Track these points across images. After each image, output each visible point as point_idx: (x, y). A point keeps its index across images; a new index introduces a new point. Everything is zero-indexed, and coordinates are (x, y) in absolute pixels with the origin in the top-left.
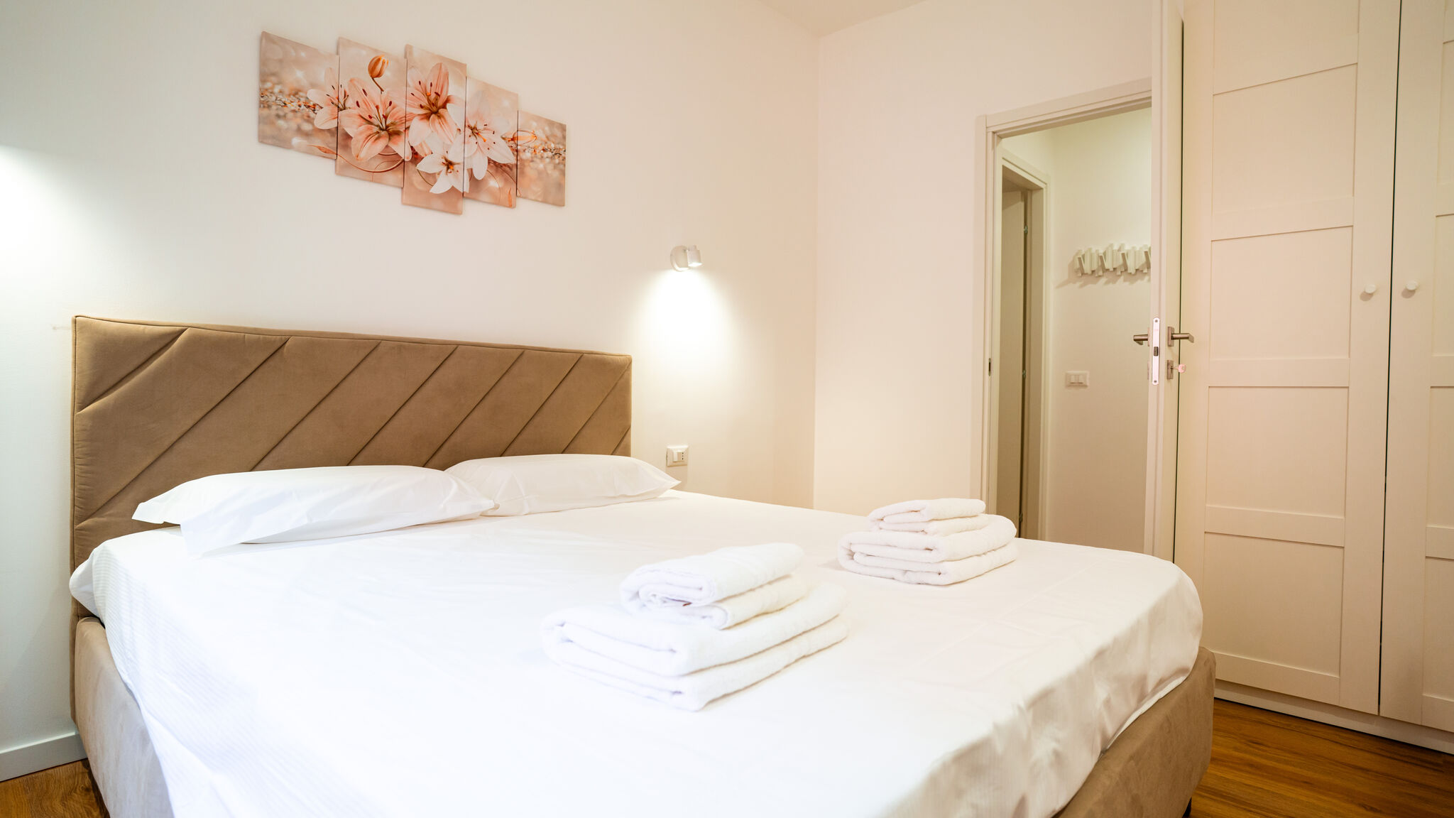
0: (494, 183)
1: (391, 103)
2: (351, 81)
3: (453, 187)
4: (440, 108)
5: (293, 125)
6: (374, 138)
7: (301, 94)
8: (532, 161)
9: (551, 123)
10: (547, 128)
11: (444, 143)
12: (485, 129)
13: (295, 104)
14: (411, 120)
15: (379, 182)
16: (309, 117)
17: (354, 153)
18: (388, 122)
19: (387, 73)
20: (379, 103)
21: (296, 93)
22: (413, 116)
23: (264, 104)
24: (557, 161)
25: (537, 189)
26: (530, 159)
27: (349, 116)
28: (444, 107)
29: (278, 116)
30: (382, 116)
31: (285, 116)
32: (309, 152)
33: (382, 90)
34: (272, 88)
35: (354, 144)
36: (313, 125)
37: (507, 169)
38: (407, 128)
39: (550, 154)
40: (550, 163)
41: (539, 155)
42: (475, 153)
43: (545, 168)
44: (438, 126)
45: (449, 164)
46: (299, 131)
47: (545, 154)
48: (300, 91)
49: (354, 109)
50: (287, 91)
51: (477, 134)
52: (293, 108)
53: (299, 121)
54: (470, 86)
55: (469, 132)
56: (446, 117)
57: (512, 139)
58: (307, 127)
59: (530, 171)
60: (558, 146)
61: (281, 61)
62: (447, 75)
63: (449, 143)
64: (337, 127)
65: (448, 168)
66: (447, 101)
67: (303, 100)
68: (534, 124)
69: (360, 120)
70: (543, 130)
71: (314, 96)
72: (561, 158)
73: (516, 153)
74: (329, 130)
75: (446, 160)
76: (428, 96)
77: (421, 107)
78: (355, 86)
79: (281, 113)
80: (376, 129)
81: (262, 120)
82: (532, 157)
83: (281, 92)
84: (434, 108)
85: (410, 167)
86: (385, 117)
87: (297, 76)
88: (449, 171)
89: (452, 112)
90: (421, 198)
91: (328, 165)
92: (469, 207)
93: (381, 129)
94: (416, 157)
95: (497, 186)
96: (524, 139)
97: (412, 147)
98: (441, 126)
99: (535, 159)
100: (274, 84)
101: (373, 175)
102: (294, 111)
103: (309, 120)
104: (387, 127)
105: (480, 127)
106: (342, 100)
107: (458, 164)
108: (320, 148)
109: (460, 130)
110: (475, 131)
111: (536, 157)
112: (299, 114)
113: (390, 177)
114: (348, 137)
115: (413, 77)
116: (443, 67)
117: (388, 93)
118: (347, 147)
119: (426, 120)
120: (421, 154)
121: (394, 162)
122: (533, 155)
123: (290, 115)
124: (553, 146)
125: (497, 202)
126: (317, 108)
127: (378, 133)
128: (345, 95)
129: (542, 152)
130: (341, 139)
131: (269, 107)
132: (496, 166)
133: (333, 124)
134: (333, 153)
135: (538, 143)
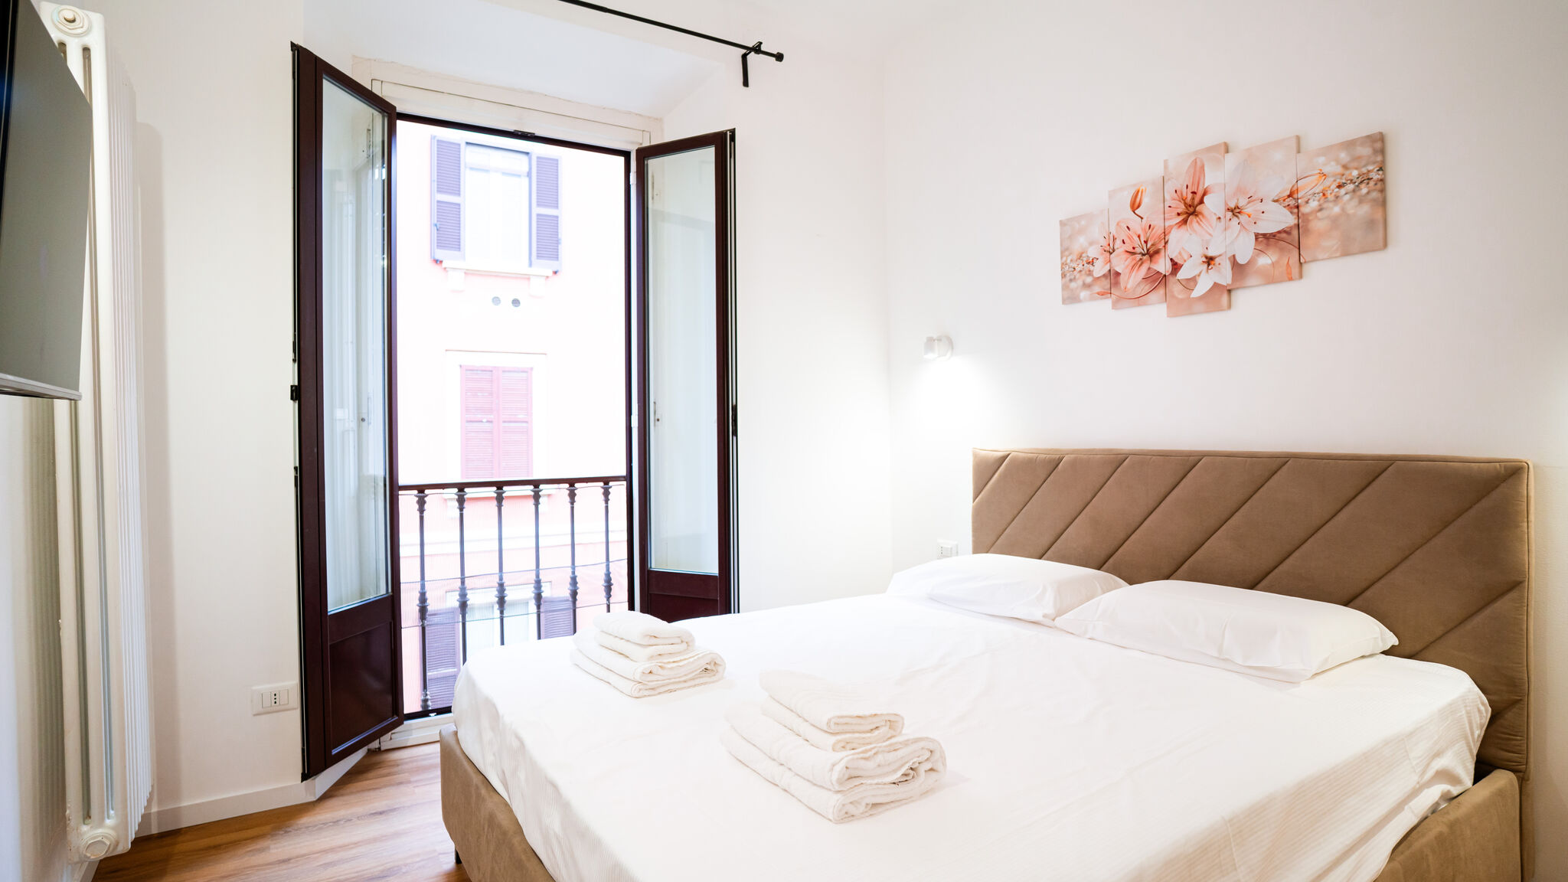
0: (1264, 261)
1: (1150, 226)
2: (1118, 224)
3: (1215, 283)
4: (1197, 206)
5: (1080, 282)
6: (1137, 268)
7: (1084, 255)
8: (1321, 210)
9: (1350, 145)
10: (1344, 156)
11: (1203, 240)
12: (1249, 203)
13: (1081, 265)
14: (1170, 232)
15: (1145, 304)
16: (1090, 271)
17: (1122, 286)
18: (1149, 245)
19: (1146, 201)
20: (1140, 232)
21: (1081, 256)
22: (1171, 227)
23: (1064, 276)
24: (1364, 190)
25: (1332, 243)
26: (1319, 208)
27: (1118, 255)
28: (1201, 202)
29: (1071, 280)
30: (1143, 243)
31: (1075, 278)
32: (1092, 299)
33: (1142, 218)
34: (1066, 261)
35: (1122, 279)
36: (1092, 275)
37: (1284, 235)
38: (1166, 243)
39: (1351, 187)
40: (1351, 199)
41: (1331, 197)
42: (1240, 232)
43: (1343, 209)
44: (1195, 225)
45: (1209, 260)
46: (1086, 286)
47: (1343, 191)
48: (1083, 253)
49: (1121, 247)
50: (1075, 258)
51: (1239, 213)
52: (1079, 269)
53: (1084, 277)
54: (1231, 163)
55: (1230, 214)
56: (1205, 212)
57: (1289, 196)
58: (1089, 280)
59: (1318, 225)
60: (1364, 170)
61: (1070, 237)
62: (1202, 167)
63: (1209, 237)
64: (1110, 270)
65: (1209, 265)
66: (1205, 194)
67: (1085, 259)
68: (1322, 159)
69: (1127, 255)
70: (1337, 161)
71: (1092, 252)
72: (1372, 183)
73: (1296, 210)
74: (1104, 275)
75: (1206, 257)
76: (1184, 200)
77: (1179, 214)
78: (1120, 227)
79: (1072, 277)
80: (1139, 257)
81: (1065, 287)
82: (1320, 205)
83: (1071, 261)
84: (1191, 209)
85: (1171, 280)
86: (1146, 242)
87: (1081, 241)
88: (1210, 267)
89: (1213, 205)
90: (1183, 308)
91: (1107, 303)
92: (1241, 297)
93: (1143, 255)
94: (1176, 267)
95: (1270, 262)
96: (1306, 189)
97: (1171, 259)
98: (1199, 224)
99: (1325, 205)
100: (1067, 257)
101: (1138, 300)
102: (1080, 271)
103: (1090, 273)
104: (1148, 250)
105: (1242, 203)
106: (1111, 245)
107: (1220, 256)
108: (1098, 294)
109: (1219, 218)
110: (1235, 211)
111: (1327, 201)
112: (1083, 272)
113: (1153, 296)
114: (1118, 274)
115: (1170, 187)
116: (1198, 160)
117: (1147, 218)
118: (1117, 284)
119: (1183, 226)
120: (1179, 262)
121: (1155, 281)
122: (1322, 202)
123: (1078, 276)
124: (1355, 173)
125: (1270, 279)
126: (1095, 261)
127: (1141, 259)
128: (1114, 239)
129: (1337, 190)
130: (1114, 276)
131: (1065, 276)
132: (1266, 240)
133: (1107, 268)
134: (1108, 293)
135: (1328, 182)
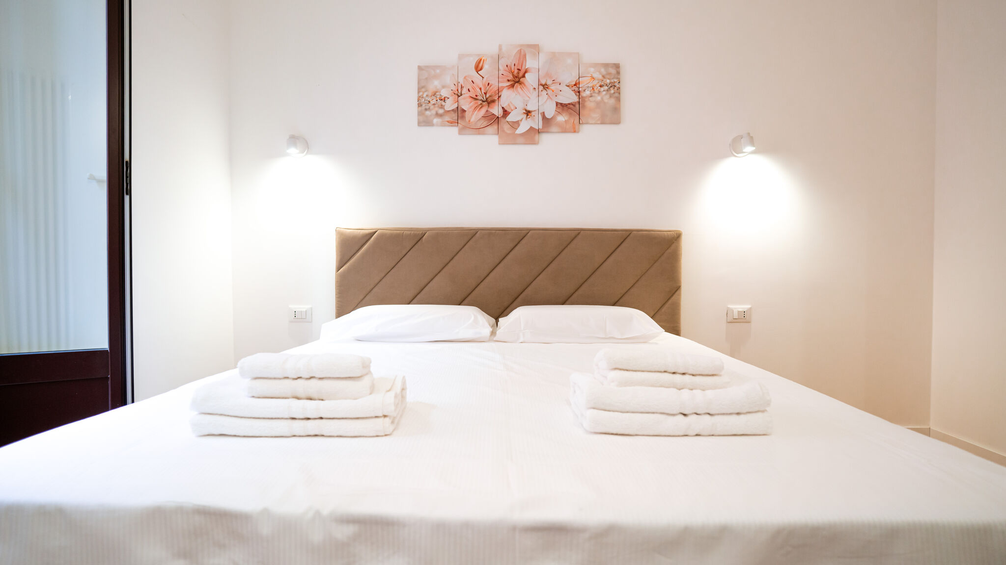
0: (561, 118)
1: (489, 84)
2: (465, 78)
3: (531, 127)
4: (520, 78)
5: (434, 112)
6: (478, 109)
7: (437, 94)
8: (591, 96)
9: (606, 65)
10: (603, 70)
11: (524, 100)
12: (553, 83)
13: (434, 100)
14: (502, 91)
15: (483, 134)
16: (442, 105)
17: (467, 119)
18: (487, 96)
19: (486, 67)
20: (481, 86)
21: (435, 94)
22: (503, 88)
23: (420, 105)
24: (612, 91)
25: (596, 115)
26: (590, 95)
27: (464, 99)
28: (524, 76)
29: (426, 110)
30: (483, 94)
31: (429, 108)
32: (443, 125)
33: (483, 78)
34: (422, 95)
35: (467, 114)
36: (444, 109)
37: (571, 106)
38: (499, 97)
39: (606, 88)
40: (606, 94)
41: (596, 91)
42: (547, 100)
43: (602, 98)
44: (519, 90)
45: (528, 113)
46: (438, 115)
47: (602, 89)
48: (437, 92)
49: (467, 93)
50: (430, 94)
51: (547, 88)
52: (433, 103)
53: (437, 109)
54: (542, 57)
55: (541, 88)
56: (526, 84)
57: (575, 85)
58: (441, 111)
59: (590, 104)
60: (612, 81)
61: (426, 79)
62: (525, 56)
63: (528, 99)
64: (458, 107)
65: (527, 115)
66: (526, 72)
67: (438, 97)
68: (592, 70)
69: (471, 99)
70: (600, 73)
71: (444, 93)
72: (616, 89)
73: (578, 94)
74: (453, 110)
75: (526, 110)
76: (513, 73)
77: (508, 81)
78: (467, 80)
79: (427, 107)
80: (481, 102)
81: (420, 114)
82: (591, 94)
83: (427, 96)
84: (517, 79)
85: (502, 121)
86: (485, 94)
87: (436, 84)
88: (528, 117)
89: (530, 79)
90: (510, 139)
91: (454, 130)
92: (545, 138)
93: (483, 101)
94: (506, 113)
95: (564, 120)
96: (585, 82)
97: (503, 108)
98: (522, 89)
99: (593, 95)
100: (424, 92)
101: (479, 130)
102: (434, 104)
103: (442, 107)
104: (487, 99)
105: (549, 82)
106: (460, 91)
107: (535, 111)
108: (448, 122)
109: (535, 88)
110: (545, 87)
111: (595, 93)
112: (436, 105)
113: (490, 129)
114: (464, 111)
115: (503, 63)
116: (522, 51)
117: (487, 78)
118: (463, 117)
119: (511, 89)
120: (508, 110)
121: (491, 119)
122: (592, 92)
123: (432, 107)
124: (608, 81)
125: (564, 131)
126: (446, 99)
127: (481, 104)
128: (462, 87)
129: (599, 88)
130: (460, 113)
131: (421, 105)
132: (562, 107)
133: (455, 106)
134: (455, 122)
135: (595, 82)
